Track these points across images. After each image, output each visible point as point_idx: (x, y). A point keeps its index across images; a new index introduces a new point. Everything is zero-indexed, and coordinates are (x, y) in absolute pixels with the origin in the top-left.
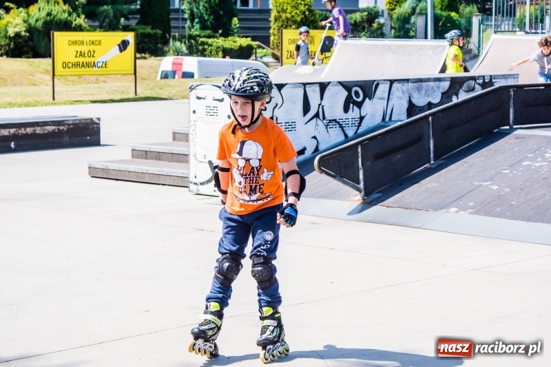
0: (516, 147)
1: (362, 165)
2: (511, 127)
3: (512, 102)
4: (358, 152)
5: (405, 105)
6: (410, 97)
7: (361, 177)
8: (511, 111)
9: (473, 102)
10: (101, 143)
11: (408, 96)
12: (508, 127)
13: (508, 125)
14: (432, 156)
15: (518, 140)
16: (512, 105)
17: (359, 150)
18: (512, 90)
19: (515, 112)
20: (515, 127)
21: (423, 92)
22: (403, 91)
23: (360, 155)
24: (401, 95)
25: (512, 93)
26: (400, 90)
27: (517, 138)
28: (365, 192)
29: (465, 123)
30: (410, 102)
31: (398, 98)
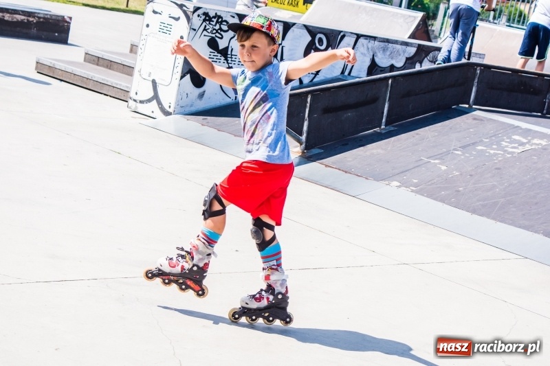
0: (472, 128)
1: (309, 116)
2: (470, 107)
3: (476, 81)
4: (307, 102)
5: (368, 63)
6: (373, 55)
7: (305, 128)
8: (474, 89)
9: (438, 73)
10: (69, 42)
11: (372, 54)
12: (467, 106)
13: (468, 103)
14: (384, 120)
15: (475, 122)
16: (476, 84)
17: (309, 100)
18: (479, 68)
19: (477, 91)
20: (474, 106)
21: (388, 53)
22: (368, 48)
23: (308, 105)
24: (366, 52)
25: (478, 72)
26: (365, 46)
27: (475, 119)
28: (306, 145)
29: (425, 93)
30: (373, 61)
31: (362, 54)
